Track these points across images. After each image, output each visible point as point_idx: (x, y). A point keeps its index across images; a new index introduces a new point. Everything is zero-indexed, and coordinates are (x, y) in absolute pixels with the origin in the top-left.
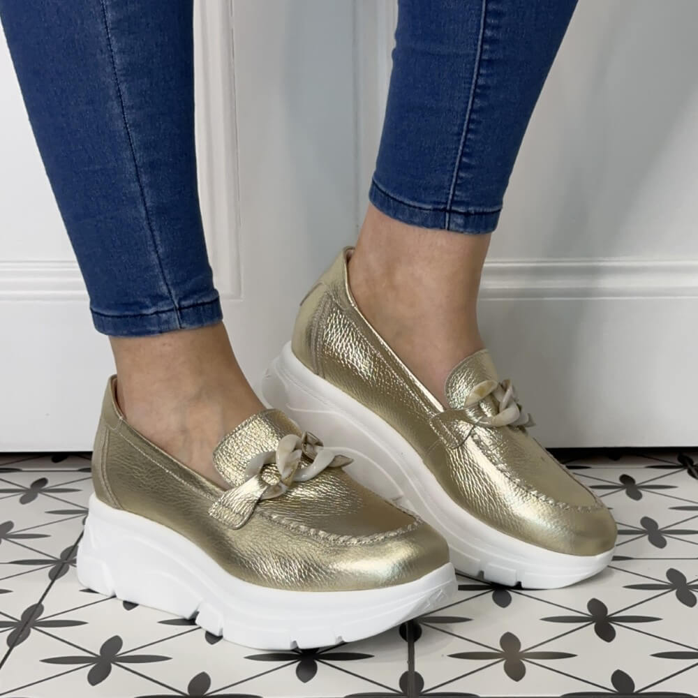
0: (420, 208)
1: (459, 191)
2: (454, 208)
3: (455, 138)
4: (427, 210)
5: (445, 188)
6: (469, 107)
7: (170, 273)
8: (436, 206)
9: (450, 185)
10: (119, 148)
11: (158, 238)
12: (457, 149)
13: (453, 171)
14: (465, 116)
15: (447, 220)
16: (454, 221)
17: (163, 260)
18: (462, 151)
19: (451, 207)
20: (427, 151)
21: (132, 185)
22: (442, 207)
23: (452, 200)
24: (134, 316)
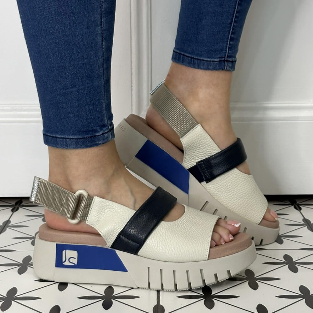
0: (213, 61)
1: (231, 51)
2: (228, 59)
3: (229, 25)
4: (216, 61)
5: (223, 50)
6: (236, 10)
8: (221, 59)
9: (226, 48)
12: (230, 31)
13: (228, 42)
14: (233, 14)
15: (226, 65)
16: (229, 65)
18: (232, 31)
19: (227, 59)
20: (216, 33)
22: (223, 59)
23: (228, 56)
24: (91, 137)
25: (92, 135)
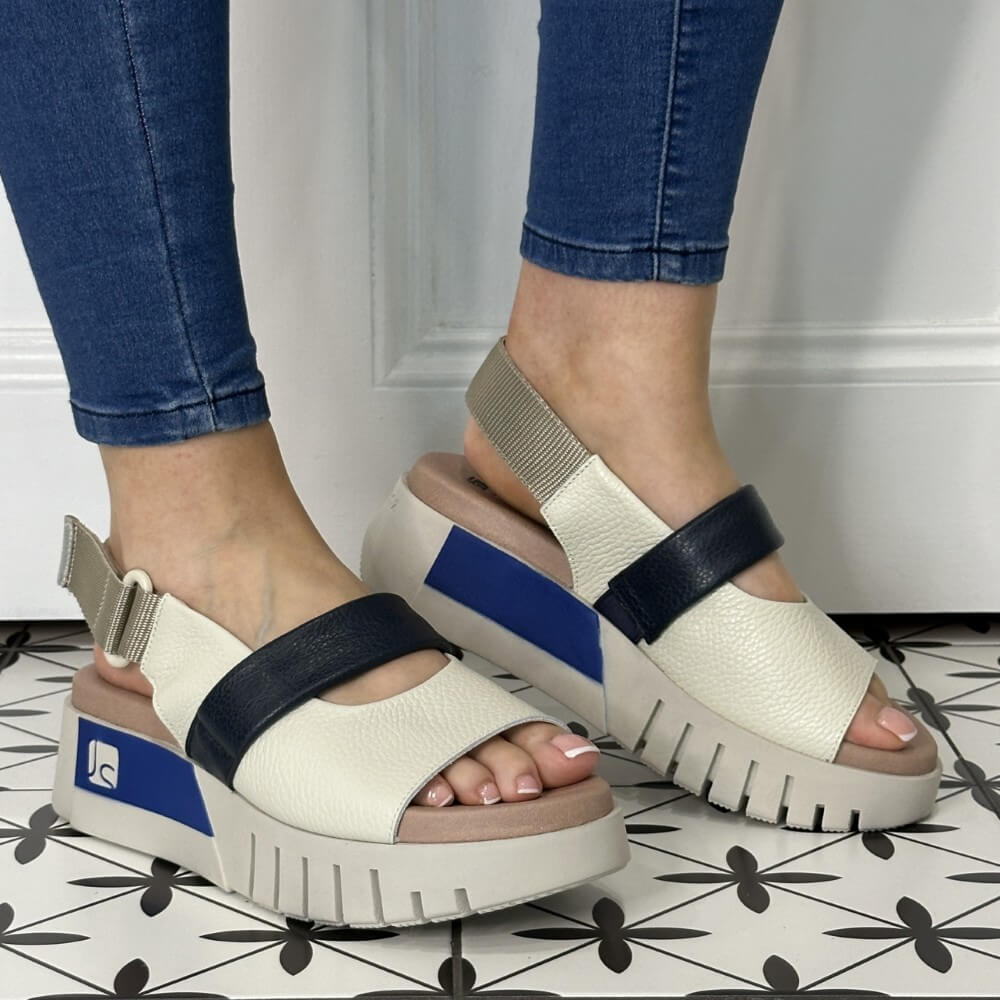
0: (611, 252)
1: (670, 217)
2: (664, 245)
3: (654, 137)
4: (623, 252)
5: (646, 217)
7: (200, 346)
8: (637, 246)
9: (655, 211)
10: (131, 156)
11: (184, 293)
12: (659, 154)
13: (657, 189)
14: (666, 99)
15: (656, 263)
16: (667, 265)
17: (191, 326)
18: (667, 155)
19: (659, 243)
21: (149, 211)
22: (645, 245)
23: (660, 233)
24: (145, 414)
25: (147, 410)
